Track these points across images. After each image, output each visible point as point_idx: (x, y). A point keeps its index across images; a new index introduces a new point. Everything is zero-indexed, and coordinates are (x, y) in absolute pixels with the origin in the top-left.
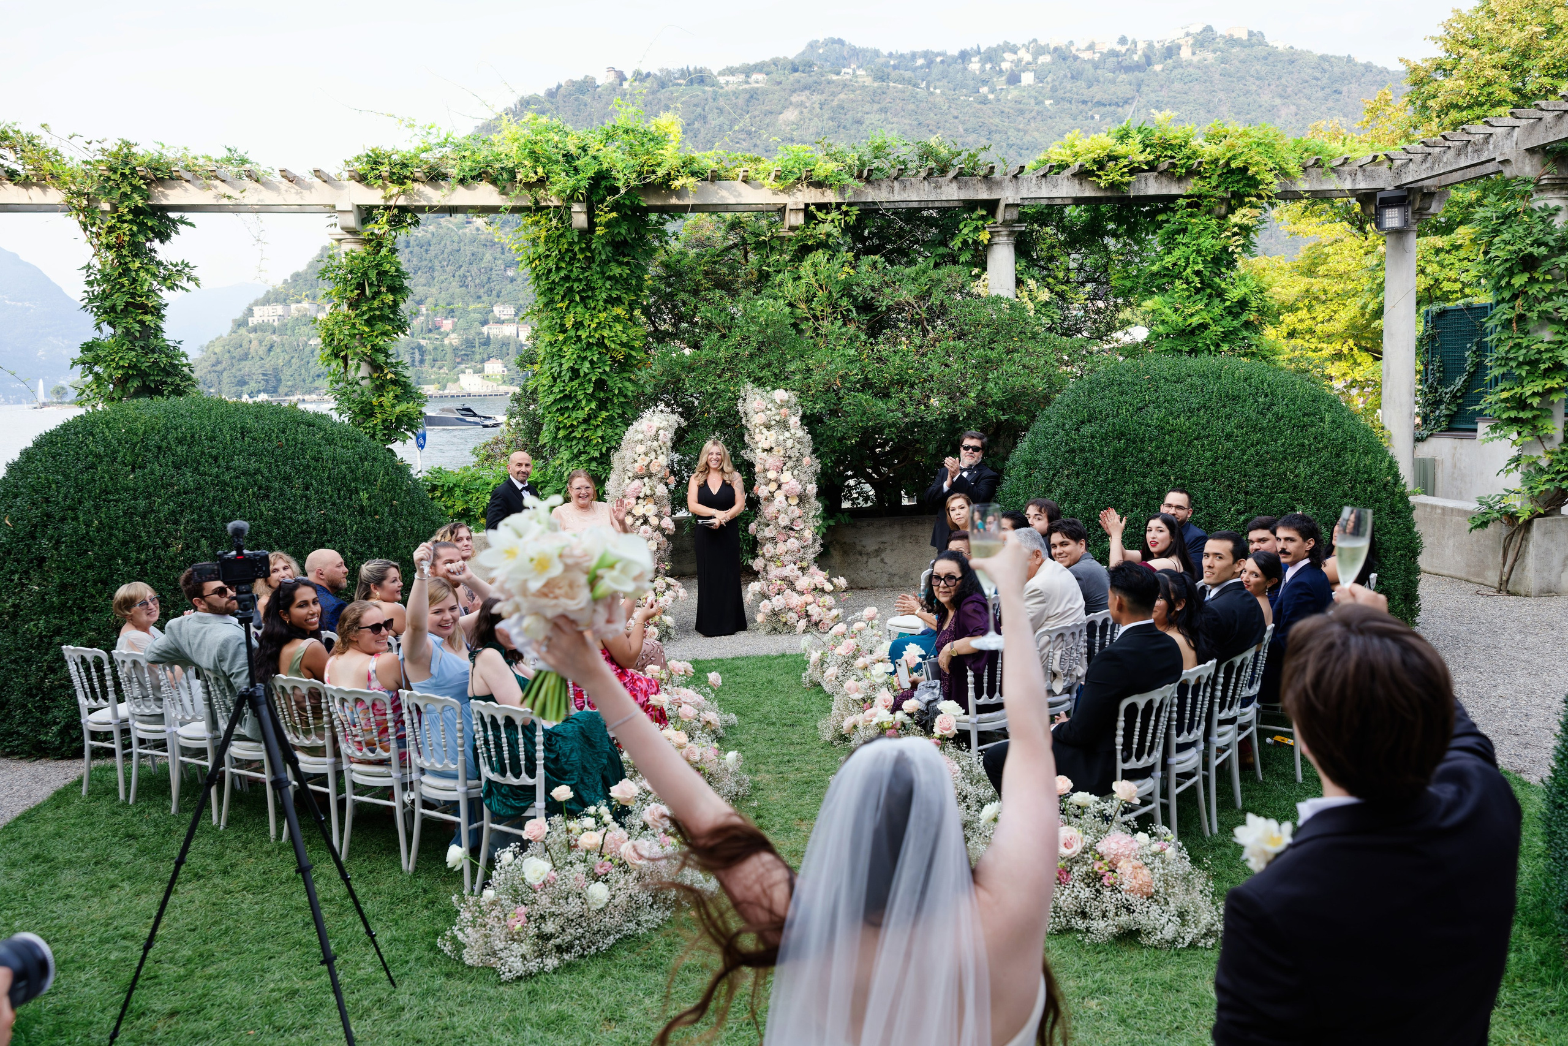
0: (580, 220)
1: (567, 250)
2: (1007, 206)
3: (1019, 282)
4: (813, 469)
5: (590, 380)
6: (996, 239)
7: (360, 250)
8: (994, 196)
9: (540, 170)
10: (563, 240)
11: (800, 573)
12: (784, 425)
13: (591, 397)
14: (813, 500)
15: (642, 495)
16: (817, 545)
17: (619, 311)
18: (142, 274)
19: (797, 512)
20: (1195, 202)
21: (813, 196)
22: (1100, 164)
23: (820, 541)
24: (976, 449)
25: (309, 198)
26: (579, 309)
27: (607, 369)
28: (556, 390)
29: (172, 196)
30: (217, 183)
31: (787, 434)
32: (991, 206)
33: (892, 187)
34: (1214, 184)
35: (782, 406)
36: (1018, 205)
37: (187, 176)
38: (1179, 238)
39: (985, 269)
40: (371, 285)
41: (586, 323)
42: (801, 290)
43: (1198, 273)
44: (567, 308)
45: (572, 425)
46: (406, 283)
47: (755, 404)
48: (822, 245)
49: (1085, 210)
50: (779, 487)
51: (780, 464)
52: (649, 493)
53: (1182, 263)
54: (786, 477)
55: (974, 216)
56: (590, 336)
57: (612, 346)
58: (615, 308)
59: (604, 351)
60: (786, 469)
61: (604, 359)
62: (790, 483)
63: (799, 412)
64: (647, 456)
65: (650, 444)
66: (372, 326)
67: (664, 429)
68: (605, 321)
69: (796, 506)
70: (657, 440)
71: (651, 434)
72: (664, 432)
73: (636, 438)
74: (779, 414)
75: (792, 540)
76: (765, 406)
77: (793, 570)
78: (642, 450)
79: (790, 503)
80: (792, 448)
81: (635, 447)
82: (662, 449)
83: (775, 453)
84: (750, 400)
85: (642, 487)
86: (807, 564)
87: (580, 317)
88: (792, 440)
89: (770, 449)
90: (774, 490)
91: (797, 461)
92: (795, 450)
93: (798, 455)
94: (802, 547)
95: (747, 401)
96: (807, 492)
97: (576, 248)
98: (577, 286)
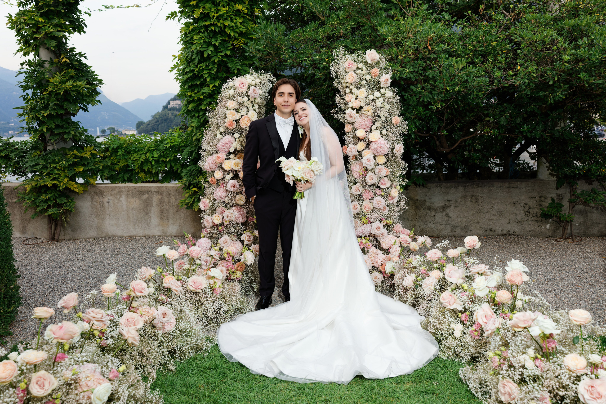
4: (401, 130)
5: (214, 63)
11: (385, 231)
14: (399, 159)
16: (403, 203)
17: (240, 7)
19: (385, 171)
23: (405, 200)
26: (208, 5)
27: (228, 53)
31: (377, 94)
35: (373, 67)
41: (212, 14)
44: (198, 4)
47: (346, 65)
50: (368, 146)
51: (368, 123)
52: (239, 148)
54: (375, 136)
57: (232, 34)
58: (237, 5)
59: (227, 39)
60: (375, 128)
61: (226, 45)
62: (378, 142)
63: (391, 74)
64: (238, 111)
65: (240, 99)
66: (50, 19)
67: (256, 85)
68: (227, 13)
69: (383, 166)
70: (248, 96)
71: (242, 90)
72: (255, 88)
73: (228, 94)
74: (370, 74)
75: (379, 198)
76: (356, 67)
77: (378, 228)
78: (233, 105)
79: (377, 161)
80: (381, 108)
81: (228, 104)
82: (253, 106)
83: (364, 112)
84: (341, 61)
85: (232, 141)
86: (392, 222)
87: (207, 10)
88: (381, 100)
89: (361, 107)
90: (362, 149)
91: (386, 121)
92: (384, 110)
93: (387, 115)
94: (387, 205)
95: (338, 62)
96: (394, 151)
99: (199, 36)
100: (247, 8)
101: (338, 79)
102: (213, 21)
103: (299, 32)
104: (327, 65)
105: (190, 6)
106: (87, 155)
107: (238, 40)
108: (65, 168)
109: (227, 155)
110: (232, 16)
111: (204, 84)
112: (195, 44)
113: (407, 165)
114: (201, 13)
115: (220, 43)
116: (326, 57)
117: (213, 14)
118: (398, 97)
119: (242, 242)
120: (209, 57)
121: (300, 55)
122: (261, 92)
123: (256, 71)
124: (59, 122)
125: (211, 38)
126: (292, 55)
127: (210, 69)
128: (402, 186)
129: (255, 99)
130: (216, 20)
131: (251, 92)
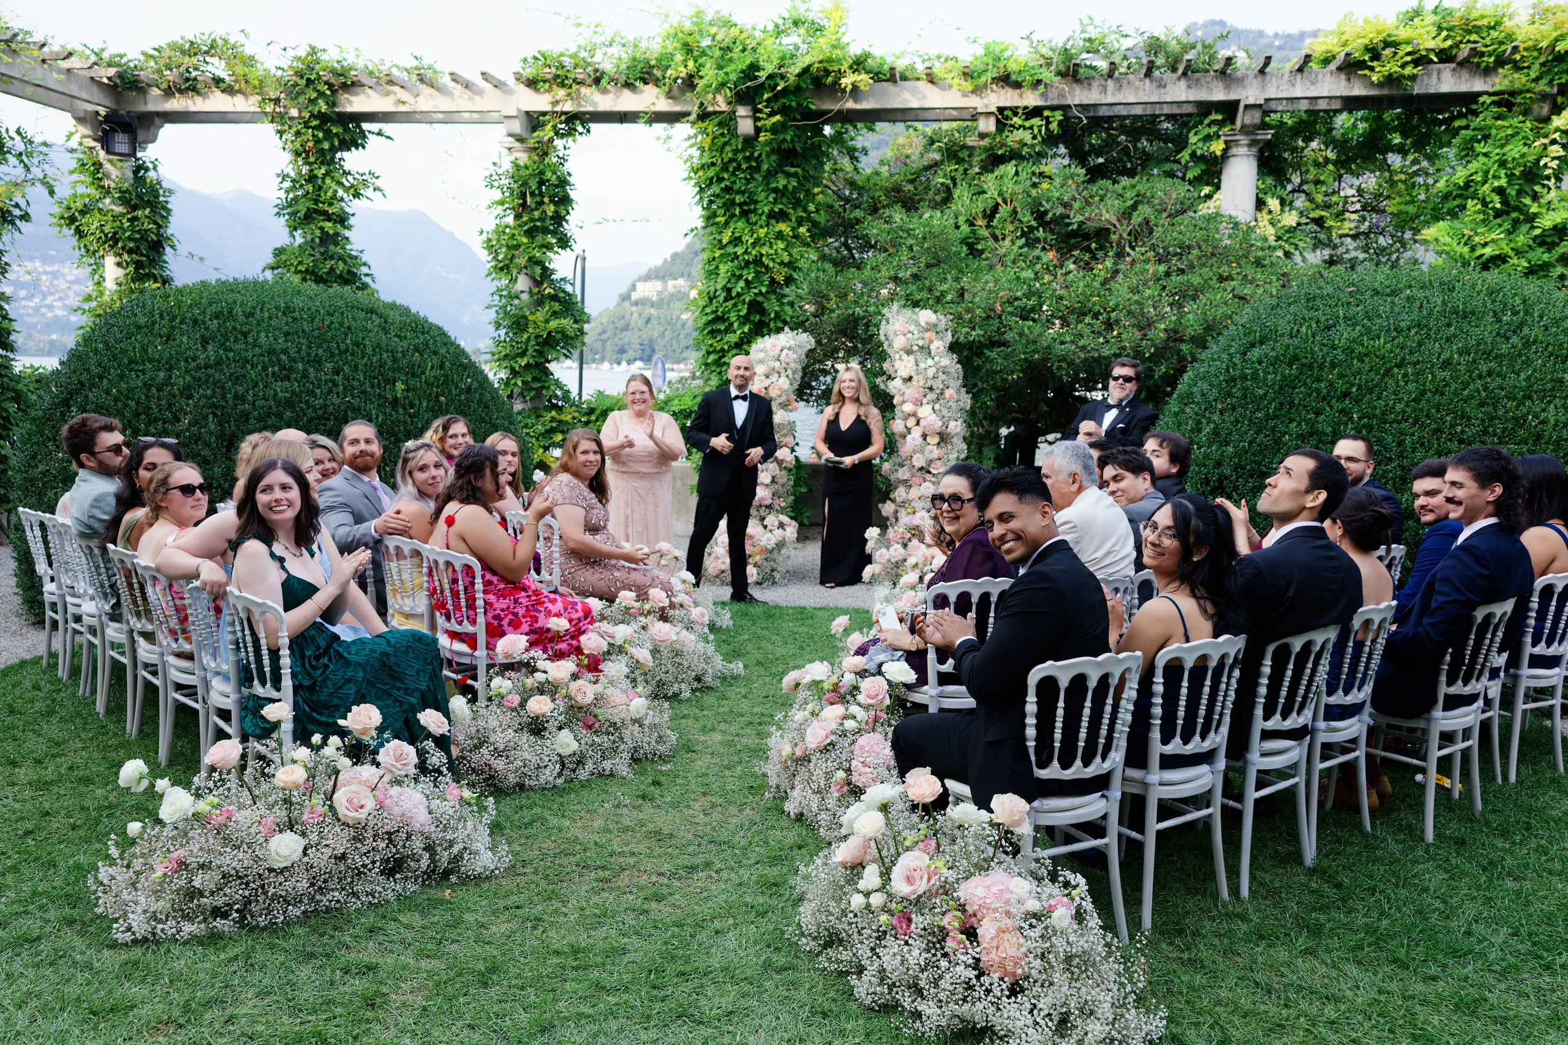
0: (745, 126)
1: (731, 160)
2: (1247, 107)
3: (1260, 204)
4: (961, 404)
5: (744, 301)
6: (1234, 151)
7: (523, 158)
8: (1232, 97)
9: (691, 64)
10: (728, 148)
12: (925, 350)
13: (745, 320)
14: (957, 440)
17: (783, 227)
18: (328, 181)
19: (936, 452)
20: (1506, 102)
21: (1007, 98)
22: (1375, 53)
24: (1128, 379)
25: (481, 104)
26: (741, 224)
27: (764, 290)
28: (708, 310)
29: (356, 103)
30: (396, 89)
31: (930, 362)
32: (1229, 109)
33: (1105, 88)
34: (1533, 75)
35: (928, 330)
36: (1260, 106)
37: (371, 82)
38: (1479, 148)
39: (1218, 187)
40: (532, 194)
41: (745, 238)
42: (980, 205)
43: (1500, 191)
44: (727, 223)
45: (722, 350)
46: (573, 194)
47: (897, 327)
48: (1014, 155)
49: (1362, 119)
50: (917, 422)
51: (919, 396)
53: (1478, 178)
54: (925, 411)
55: (1206, 122)
56: (746, 252)
57: (771, 265)
59: (763, 271)
60: (926, 402)
61: (761, 280)
62: (930, 418)
63: (949, 338)
64: (767, 377)
65: (772, 364)
66: (533, 238)
67: (789, 349)
70: (780, 360)
71: (774, 352)
72: (788, 351)
74: (922, 338)
75: (927, 484)
76: (908, 329)
77: (923, 518)
79: (928, 441)
80: (934, 378)
82: (787, 373)
83: (914, 383)
88: (934, 370)
89: (910, 378)
90: (911, 426)
91: (940, 394)
92: (938, 381)
95: (890, 320)
96: (951, 430)
97: (740, 156)
98: (739, 199)
99: (726, 267)
101: (888, 342)
102: (745, 247)
105: (715, 224)
106: (569, 418)
108: (541, 434)
110: (772, 241)
111: (729, 330)
112: (720, 276)
114: (731, 237)
115: (753, 276)
117: (747, 238)
118: (959, 366)
119: (765, 527)
120: (739, 295)
122: (795, 356)
123: (792, 329)
124: (536, 372)
125: (743, 270)
129: (789, 364)
131: (782, 357)
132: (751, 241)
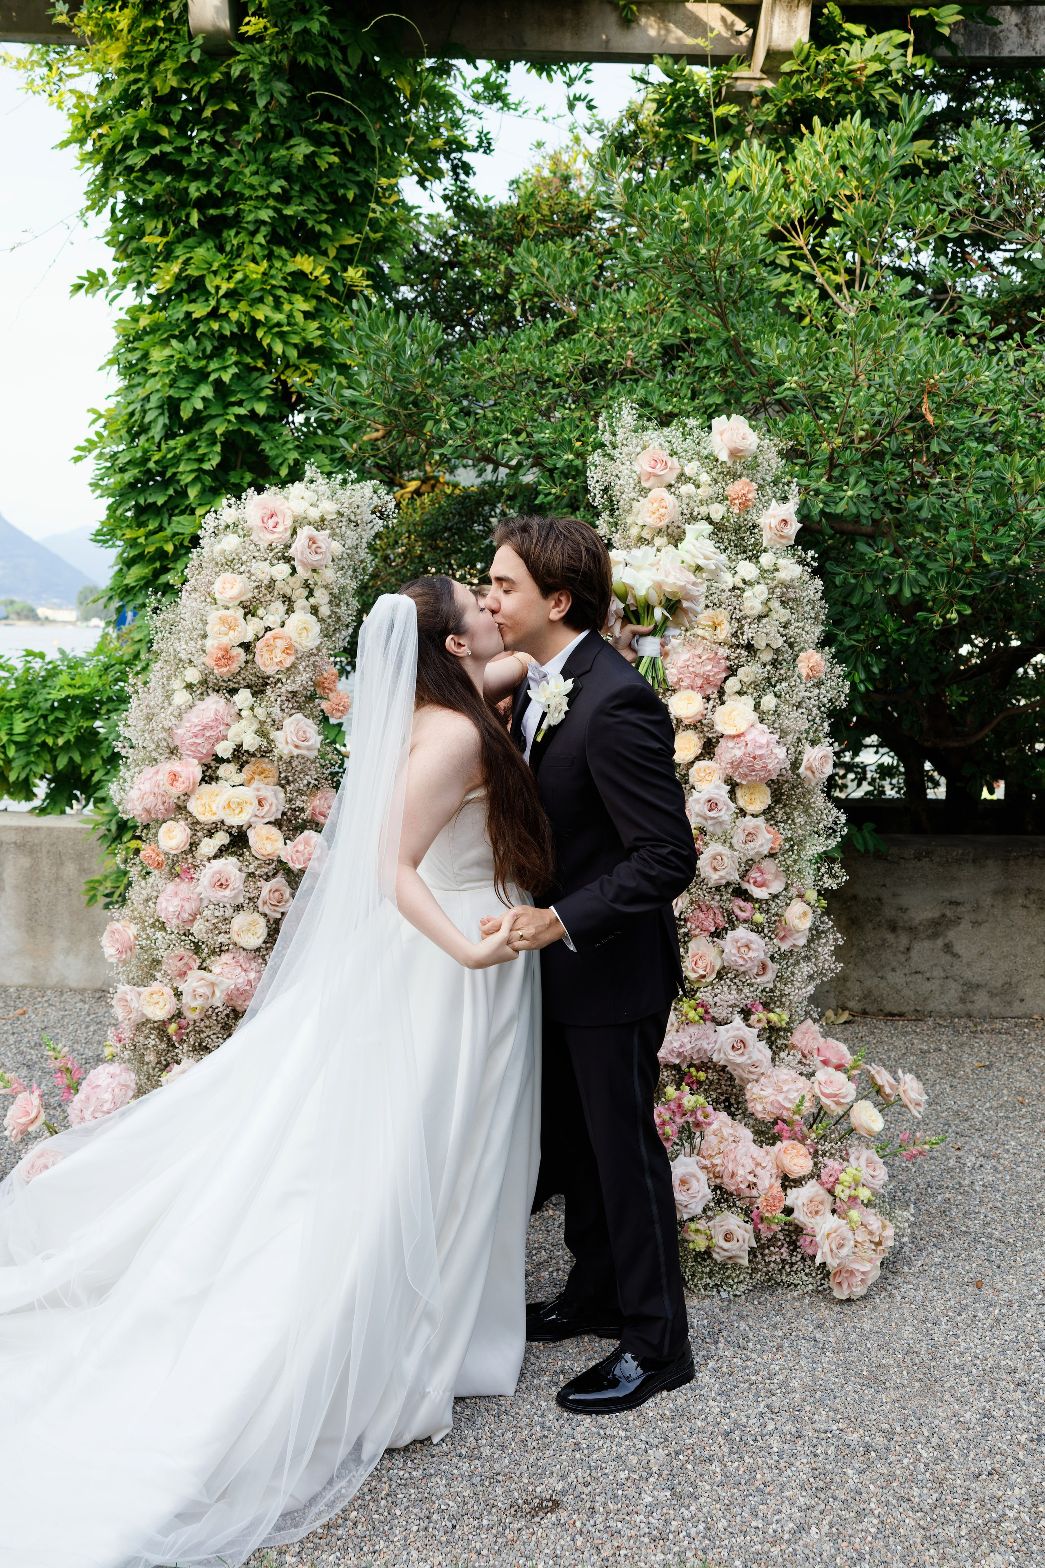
1: (176, 94)
4: (826, 694)
5: (212, 438)
10: (169, 65)
11: (761, 1051)
14: (818, 799)
15: (224, 749)
16: (825, 949)
17: (304, 263)
19: (766, 838)
23: (833, 939)
26: (202, 250)
27: (261, 409)
28: (126, 460)
31: (747, 570)
35: (736, 477)
41: (212, 282)
44: (169, 248)
45: (161, 554)
47: (643, 464)
50: (710, 748)
51: (714, 670)
52: (251, 742)
54: (735, 716)
56: (214, 314)
57: (278, 348)
58: (298, 257)
59: (260, 364)
60: (738, 687)
61: (255, 385)
62: (748, 738)
63: (795, 501)
64: (251, 613)
65: (263, 570)
67: (321, 524)
68: (264, 282)
69: (762, 818)
70: (288, 560)
71: (271, 537)
72: (315, 533)
73: (218, 548)
74: (722, 498)
75: (742, 933)
76: (678, 471)
77: (741, 1042)
78: (234, 592)
79: (741, 803)
80: (760, 617)
81: (217, 587)
82: (311, 594)
83: (700, 632)
84: (625, 449)
85: (228, 720)
86: (786, 1017)
87: (198, 268)
88: (761, 591)
90: (691, 757)
91: (775, 663)
92: (771, 626)
93: (779, 642)
94: (772, 958)
95: (616, 453)
96: (801, 770)
97: (197, 85)
98: (195, 189)
99: (167, 352)
100: (329, 270)
101: (612, 511)
102: (213, 303)
103: (489, 351)
104: (578, 462)
105: (143, 252)
107: (297, 368)
109: (208, 766)
110: (280, 292)
112: (154, 375)
113: (843, 818)
114: (178, 278)
115: (235, 375)
116: (576, 434)
117: (217, 281)
118: (819, 583)
120: (198, 419)
121: (489, 424)
122: (336, 547)
123: (328, 472)
125: (210, 358)
126: (462, 424)
127: (201, 460)
128: (824, 893)
129: (314, 571)
130: (224, 301)
131: (298, 548)
132: (225, 287)
